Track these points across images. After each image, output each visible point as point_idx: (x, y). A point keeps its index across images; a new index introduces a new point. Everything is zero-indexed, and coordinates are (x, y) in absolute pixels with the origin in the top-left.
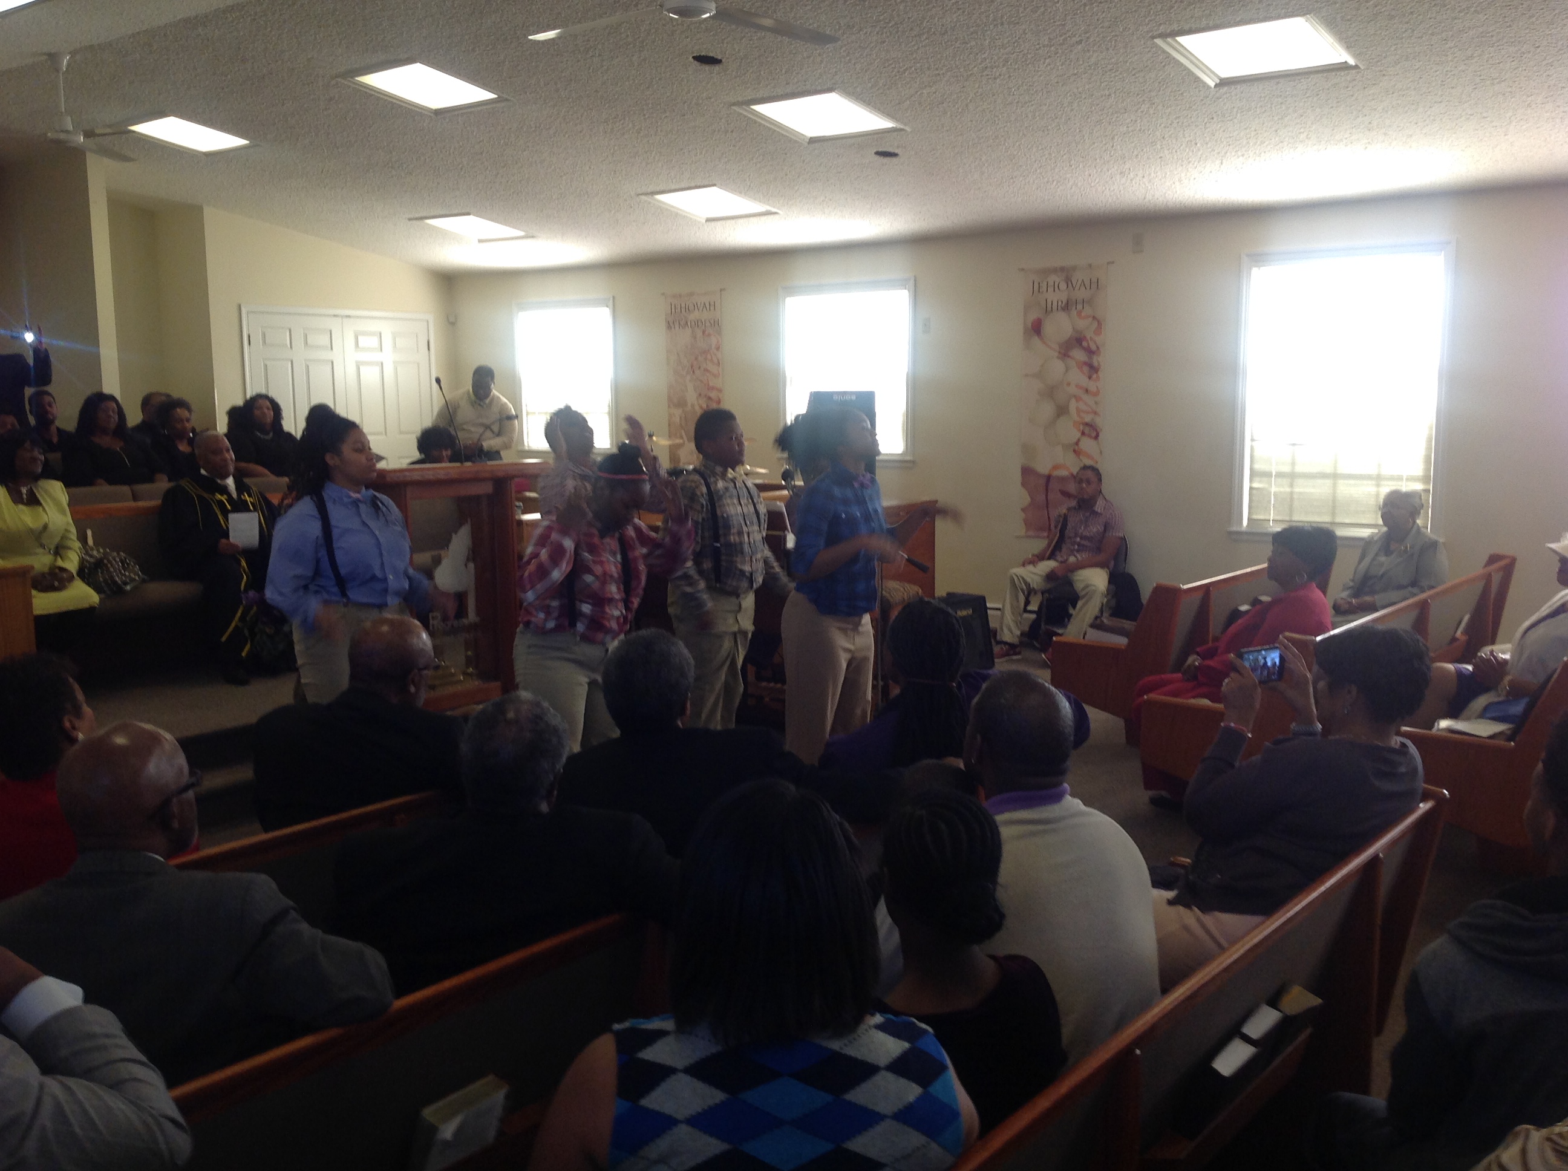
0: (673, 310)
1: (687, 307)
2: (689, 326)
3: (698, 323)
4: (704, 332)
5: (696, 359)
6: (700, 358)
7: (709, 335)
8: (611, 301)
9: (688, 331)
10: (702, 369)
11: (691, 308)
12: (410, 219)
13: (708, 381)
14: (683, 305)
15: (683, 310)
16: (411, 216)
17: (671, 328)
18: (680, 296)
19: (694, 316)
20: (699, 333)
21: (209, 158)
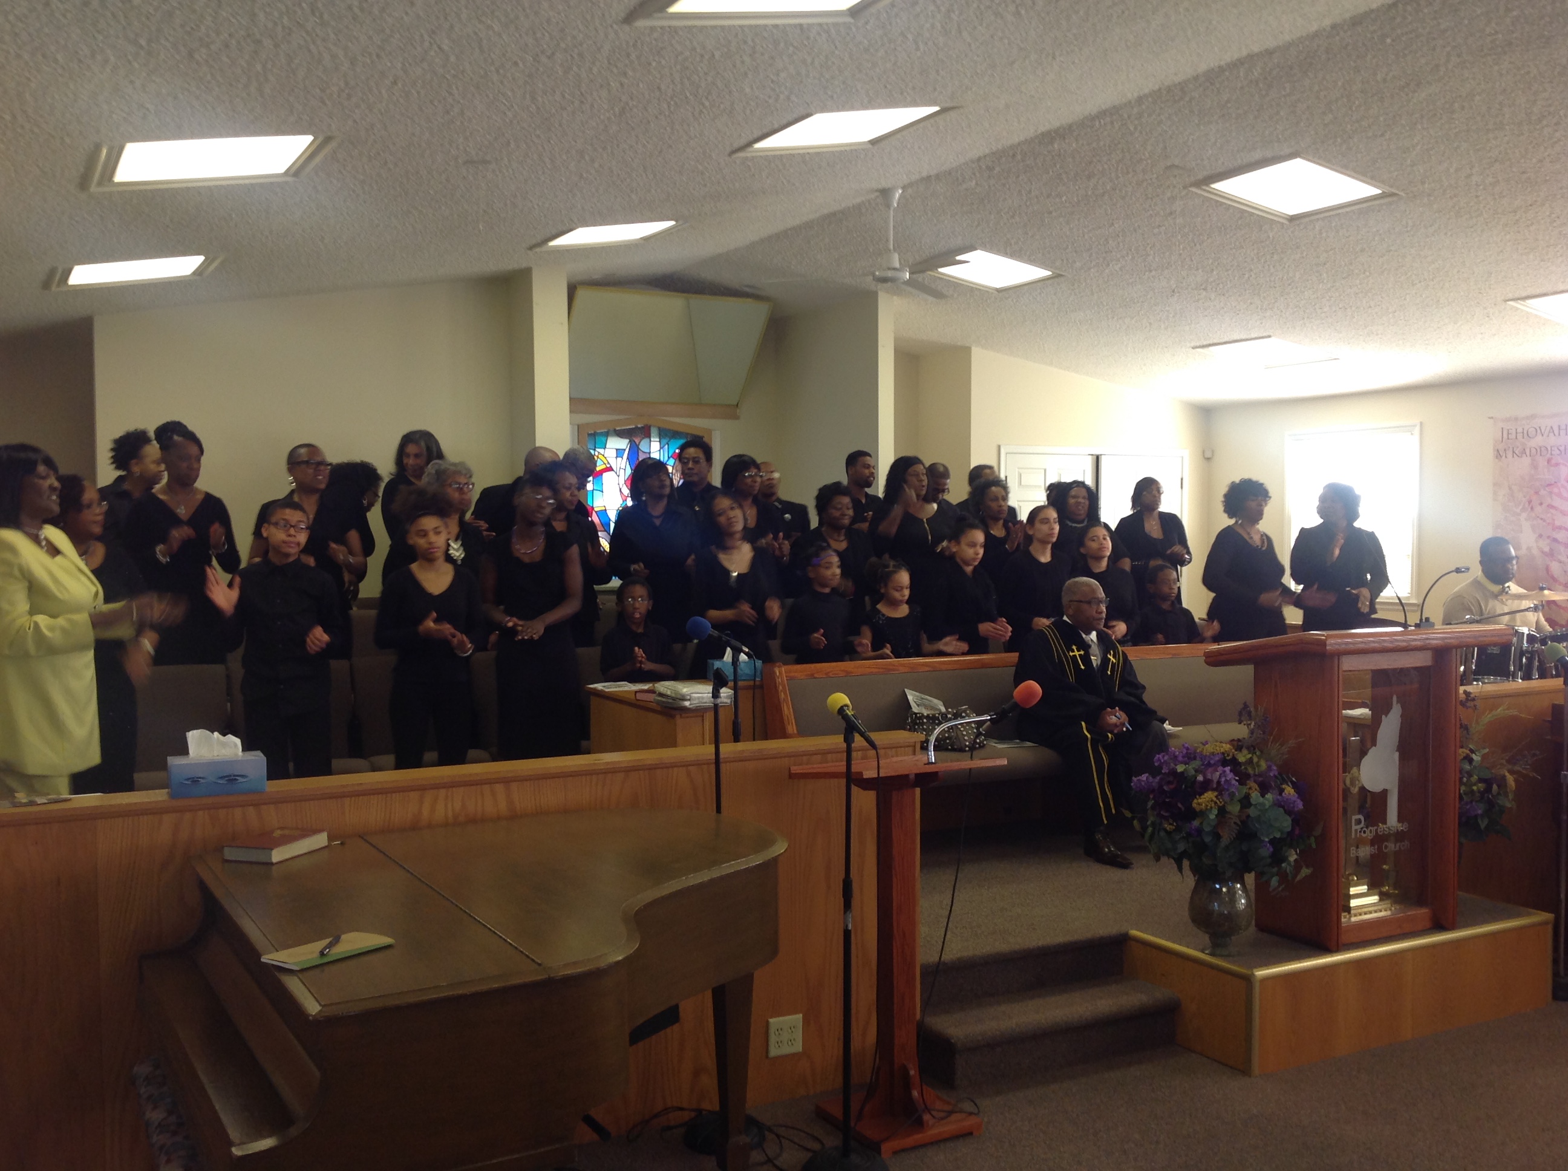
0: (1505, 436)
1: (1525, 432)
2: (1528, 453)
3: (1541, 450)
4: (1549, 461)
5: (1537, 493)
6: (1542, 492)
7: (1557, 465)
8: (1417, 429)
9: (1526, 461)
10: (1544, 505)
11: (1532, 431)
12: (1194, 348)
13: (1554, 520)
14: (1520, 430)
15: (1520, 436)
16: (1198, 344)
17: (1501, 457)
18: (1516, 419)
19: (1538, 441)
20: (1542, 462)
21: (1000, 294)
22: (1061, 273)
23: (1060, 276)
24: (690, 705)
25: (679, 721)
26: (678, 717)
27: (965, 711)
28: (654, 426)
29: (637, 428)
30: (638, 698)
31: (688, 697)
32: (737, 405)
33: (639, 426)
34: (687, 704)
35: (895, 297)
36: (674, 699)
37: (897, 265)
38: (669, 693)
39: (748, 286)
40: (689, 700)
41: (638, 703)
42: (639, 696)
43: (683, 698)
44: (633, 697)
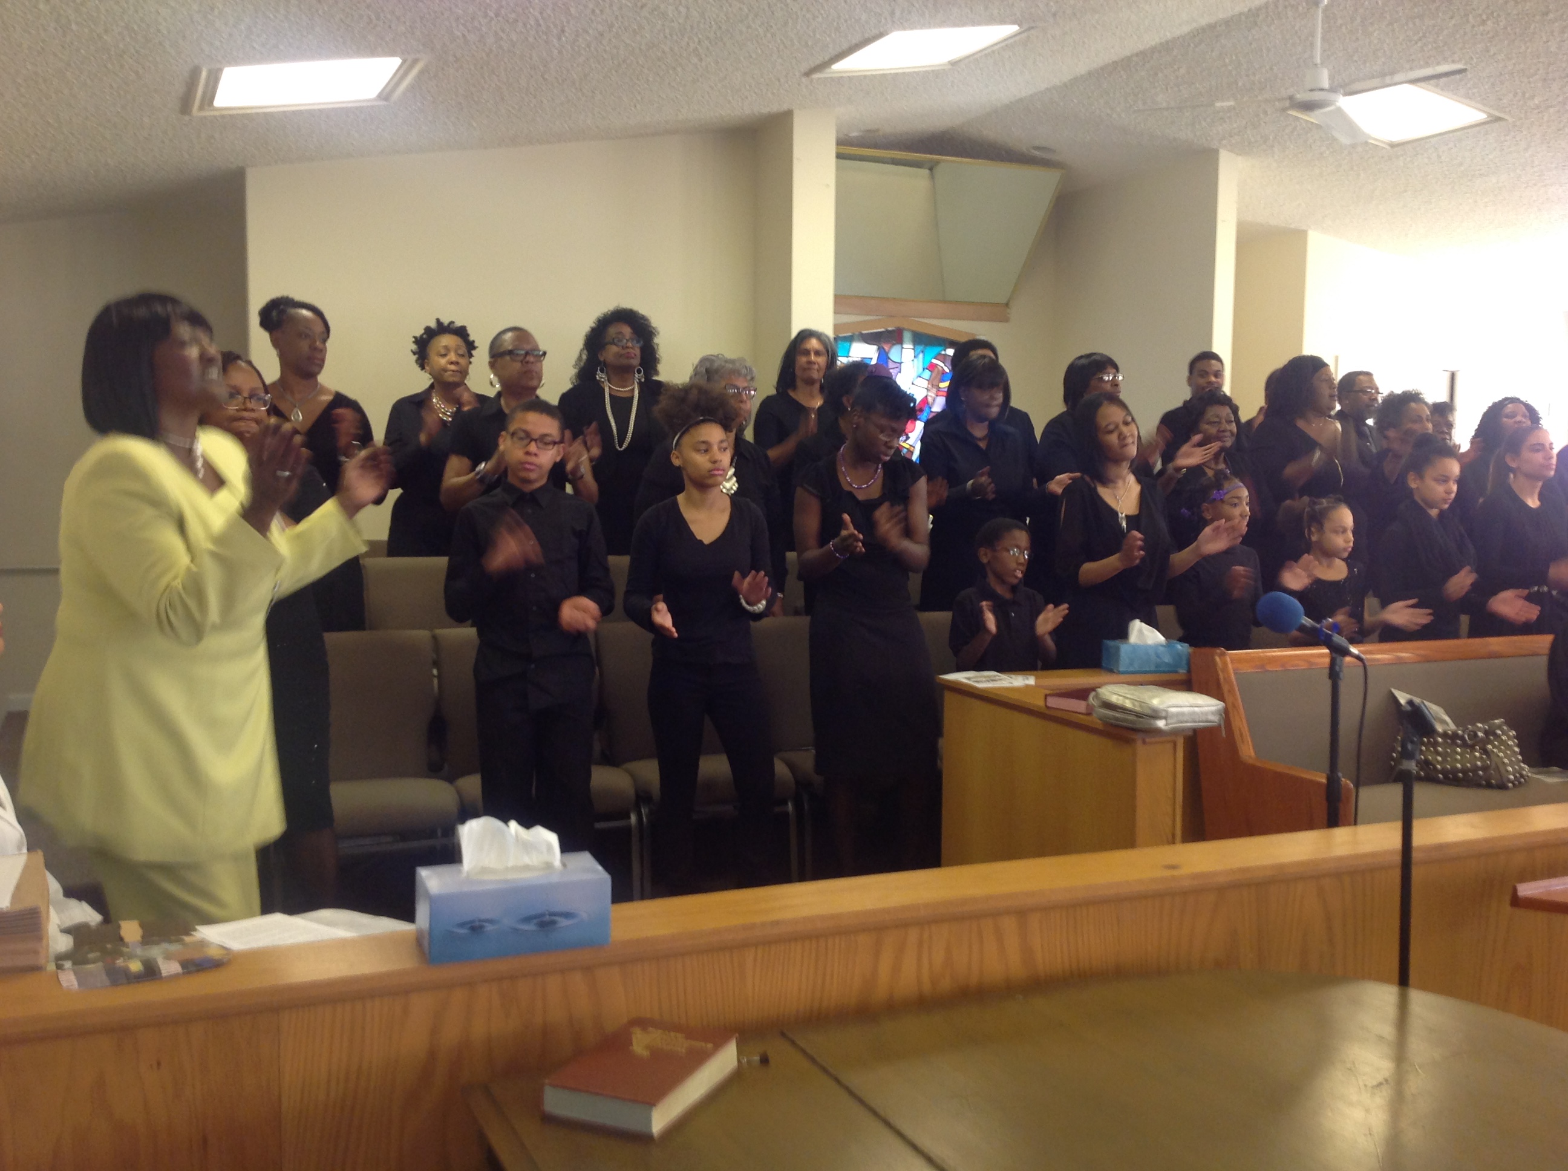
21: (1395, 149)
22: (1502, 115)
23: (1498, 119)
24: (1167, 725)
25: (1141, 750)
26: (1139, 743)
27: (1499, 727)
28: (908, 330)
29: (888, 332)
30: (1049, 705)
31: (1164, 714)
32: (1007, 305)
33: (890, 329)
34: (1161, 724)
35: (1239, 158)
36: (1138, 715)
37: (1326, 85)
38: (1128, 704)
39: (1038, 148)
40: (1165, 718)
41: (1052, 713)
42: (1053, 702)
43: (1155, 715)
44: (1041, 703)
